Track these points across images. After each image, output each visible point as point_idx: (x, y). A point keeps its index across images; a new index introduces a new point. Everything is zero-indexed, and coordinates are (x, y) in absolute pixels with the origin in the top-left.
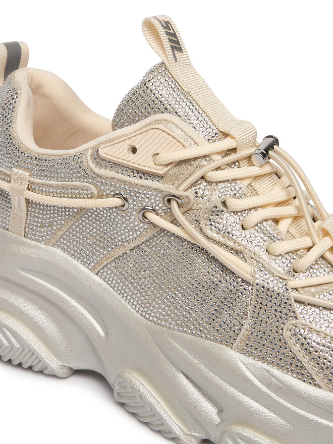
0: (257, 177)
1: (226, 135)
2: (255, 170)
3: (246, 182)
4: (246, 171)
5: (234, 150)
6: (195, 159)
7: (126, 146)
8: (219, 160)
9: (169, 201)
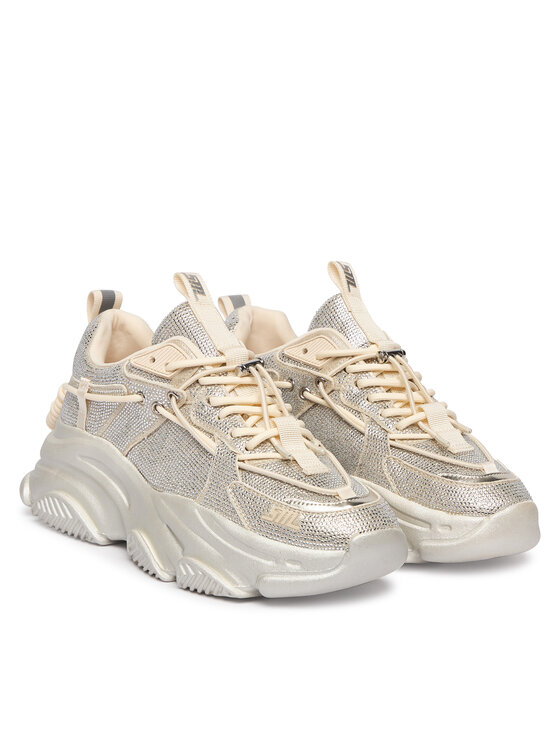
0: (241, 385)
1: (222, 354)
2: (237, 379)
3: (229, 388)
4: (231, 378)
5: (224, 364)
6: (193, 368)
7: (149, 357)
8: (210, 370)
9: (171, 396)
